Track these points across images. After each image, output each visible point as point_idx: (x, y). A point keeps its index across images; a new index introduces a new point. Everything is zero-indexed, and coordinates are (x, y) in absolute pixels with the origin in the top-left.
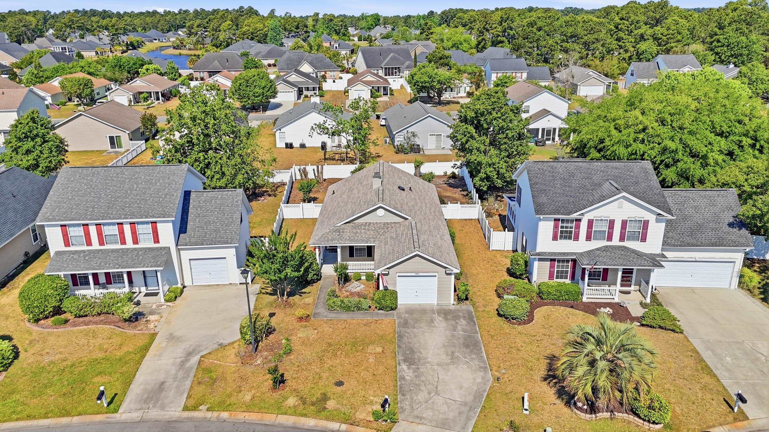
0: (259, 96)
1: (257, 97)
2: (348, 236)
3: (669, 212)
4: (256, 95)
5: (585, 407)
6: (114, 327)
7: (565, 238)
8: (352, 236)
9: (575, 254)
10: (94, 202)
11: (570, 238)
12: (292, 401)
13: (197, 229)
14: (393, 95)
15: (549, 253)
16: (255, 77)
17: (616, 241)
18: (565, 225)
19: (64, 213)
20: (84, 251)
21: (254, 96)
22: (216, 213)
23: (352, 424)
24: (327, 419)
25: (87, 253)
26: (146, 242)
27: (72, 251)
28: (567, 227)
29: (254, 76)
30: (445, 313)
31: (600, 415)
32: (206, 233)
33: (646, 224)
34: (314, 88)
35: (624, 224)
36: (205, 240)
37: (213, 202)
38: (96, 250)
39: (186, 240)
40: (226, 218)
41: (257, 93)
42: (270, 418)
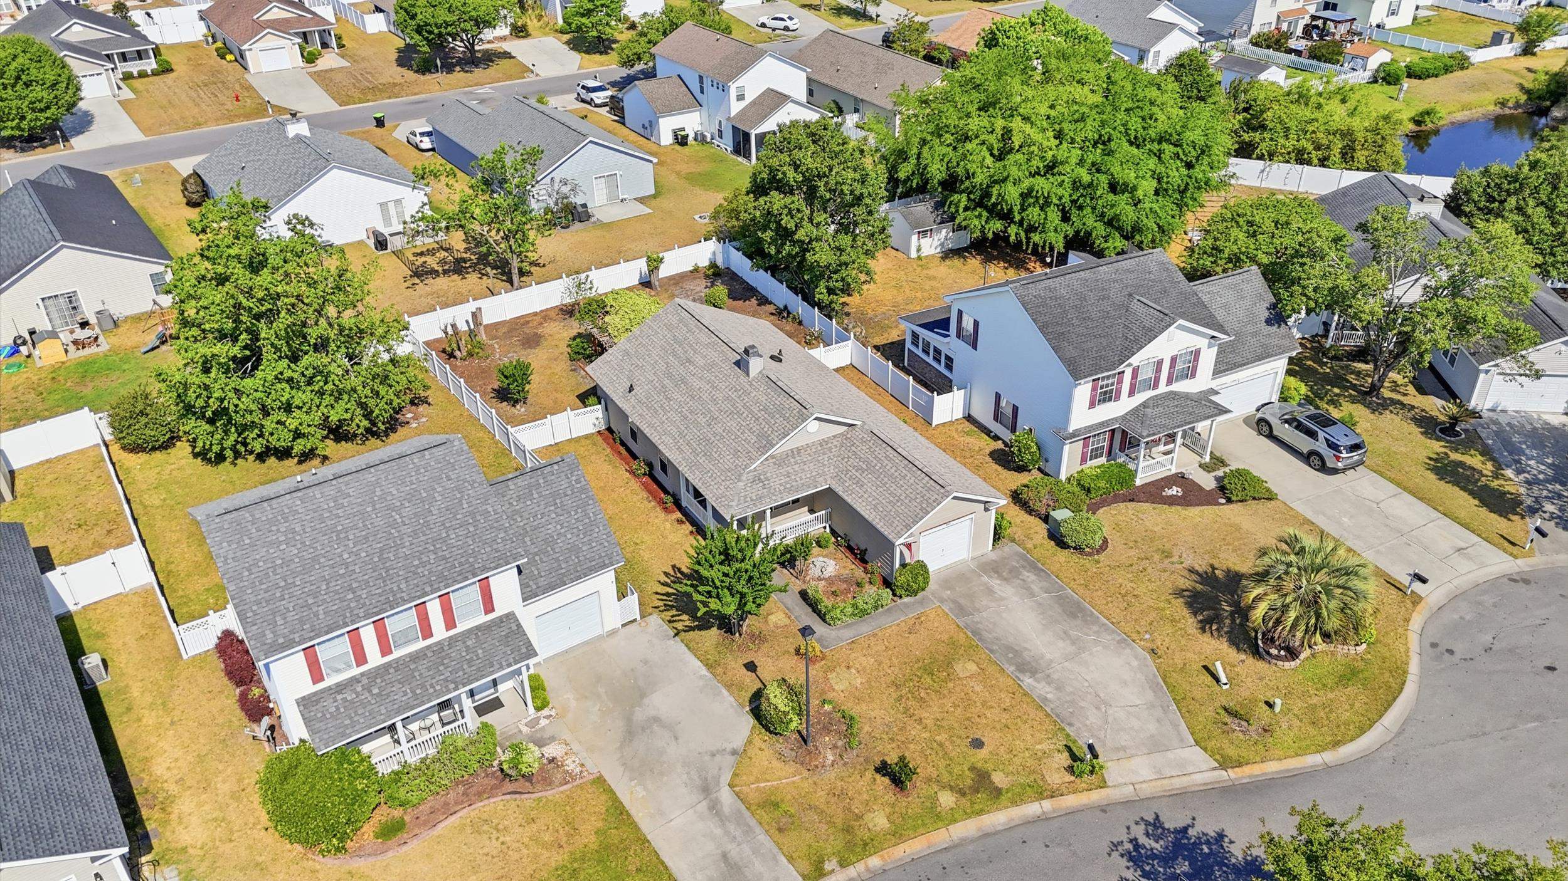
0: (48, 108)
1: (41, 111)
2: (781, 485)
3: (1221, 329)
4: (39, 105)
5: (1282, 653)
6: (504, 797)
7: (1104, 401)
8: (787, 483)
9: (1115, 420)
10: (342, 576)
11: (1110, 399)
12: (947, 799)
13: (537, 558)
14: (344, 46)
15: (1085, 428)
16: (20, 60)
17: (1163, 388)
18: (1105, 383)
19: (302, 621)
20: (355, 680)
21: (33, 110)
22: (554, 515)
23: (1052, 797)
24: (1014, 803)
25: (365, 681)
26: (470, 618)
27: (329, 688)
28: (1107, 386)
29: (15, 56)
30: (993, 568)
31: (1302, 656)
32: (557, 560)
33: (1197, 354)
34: (138, 52)
35: (1174, 360)
36: (563, 575)
37: (536, 496)
38: (378, 668)
39: (529, 586)
40: (577, 520)
41: (40, 101)
42: (941, 837)
